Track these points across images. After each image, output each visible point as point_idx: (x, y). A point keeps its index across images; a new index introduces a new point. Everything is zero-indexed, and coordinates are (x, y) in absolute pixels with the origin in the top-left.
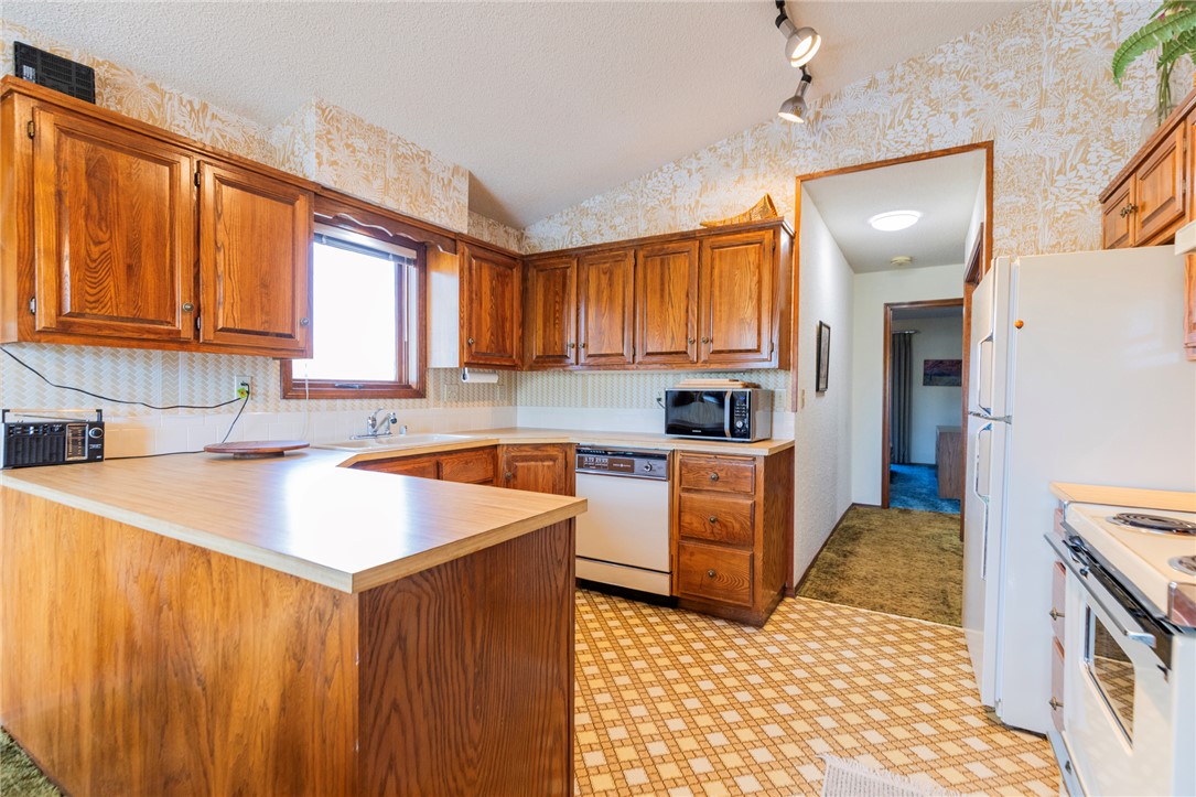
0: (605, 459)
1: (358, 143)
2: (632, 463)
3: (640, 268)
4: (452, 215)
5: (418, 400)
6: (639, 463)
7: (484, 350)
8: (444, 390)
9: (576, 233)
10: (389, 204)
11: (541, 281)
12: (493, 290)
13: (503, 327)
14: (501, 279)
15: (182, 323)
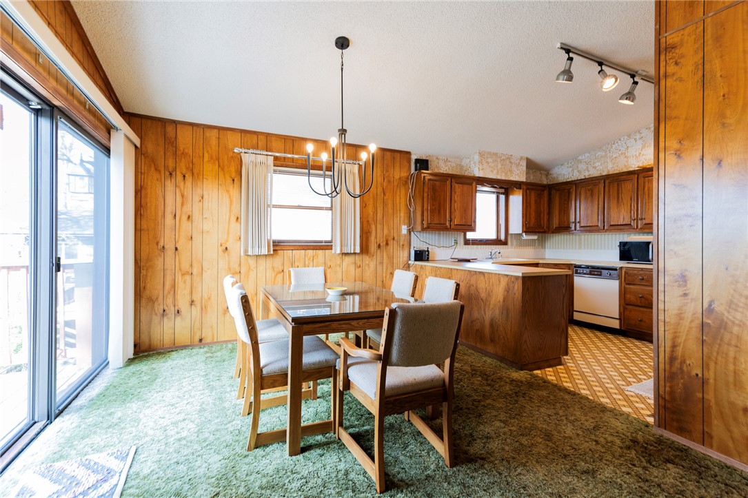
0: (588, 270)
1: (490, 160)
2: (601, 272)
3: (607, 188)
4: (519, 175)
5: (504, 246)
6: (604, 272)
7: (532, 225)
8: (514, 242)
9: (575, 171)
10: (499, 177)
11: (558, 195)
12: (536, 202)
13: (540, 217)
14: (539, 196)
15: (448, 224)
